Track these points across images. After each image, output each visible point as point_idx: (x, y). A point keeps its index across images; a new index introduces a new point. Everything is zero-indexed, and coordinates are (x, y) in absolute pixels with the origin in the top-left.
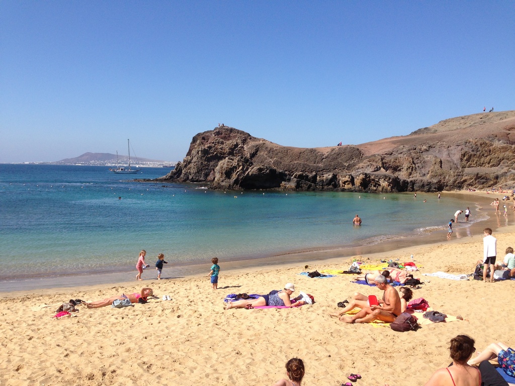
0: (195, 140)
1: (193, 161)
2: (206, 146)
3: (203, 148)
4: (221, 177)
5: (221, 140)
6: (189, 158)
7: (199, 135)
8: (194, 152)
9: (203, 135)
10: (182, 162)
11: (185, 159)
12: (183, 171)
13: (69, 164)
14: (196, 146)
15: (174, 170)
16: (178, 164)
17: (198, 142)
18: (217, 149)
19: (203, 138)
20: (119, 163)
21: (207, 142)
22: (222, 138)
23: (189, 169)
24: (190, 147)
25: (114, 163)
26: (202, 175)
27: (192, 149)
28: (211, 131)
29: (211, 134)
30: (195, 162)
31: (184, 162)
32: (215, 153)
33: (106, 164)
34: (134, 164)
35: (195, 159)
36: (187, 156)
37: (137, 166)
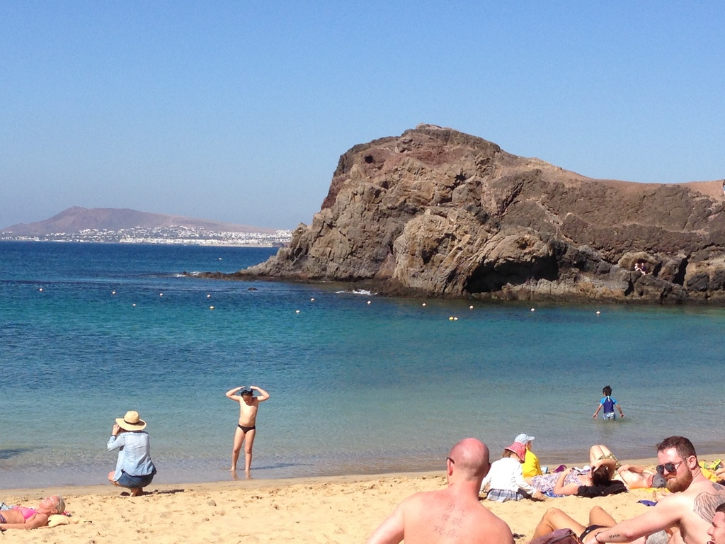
0: (345, 164)
1: (338, 223)
2: (376, 180)
3: (368, 185)
4: (411, 266)
5: (418, 164)
6: (329, 213)
7: (357, 149)
8: (342, 197)
9: (368, 152)
10: (310, 227)
11: (318, 216)
12: (312, 251)
14: (347, 181)
15: (288, 250)
16: (300, 232)
17: (354, 168)
18: (405, 189)
19: (369, 159)
20: (157, 236)
21: (380, 168)
22: (420, 158)
23: (329, 243)
24: (333, 184)
25: (141, 236)
26: (366, 262)
27: (339, 189)
28: (390, 139)
29: (392, 147)
30: (346, 226)
31: (314, 225)
32: (402, 199)
33: (119, 238)
34: (195, 238)
35: (343, 219)
36: (323, 208)
37: (202, 242)
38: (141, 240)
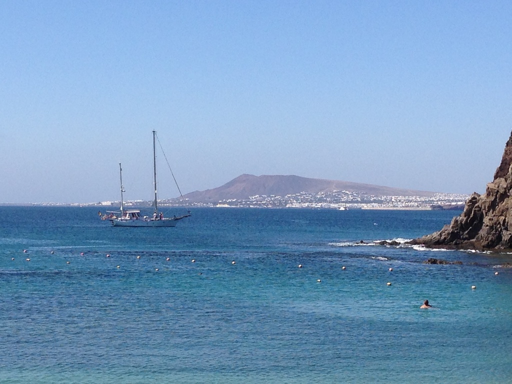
6: (503, 184)
10: (483, 196)
11: (492, 186)
12: (486, 220)
13: (199, 205)
15: (462, 218)
16: (473, 201)
20: (321, 200)
24: (506, 153)
25: (307, 201)
31: (488, 195)
34: (357, 202)
36: (496, 177)
37: (365, 207)
38: (306, 204)
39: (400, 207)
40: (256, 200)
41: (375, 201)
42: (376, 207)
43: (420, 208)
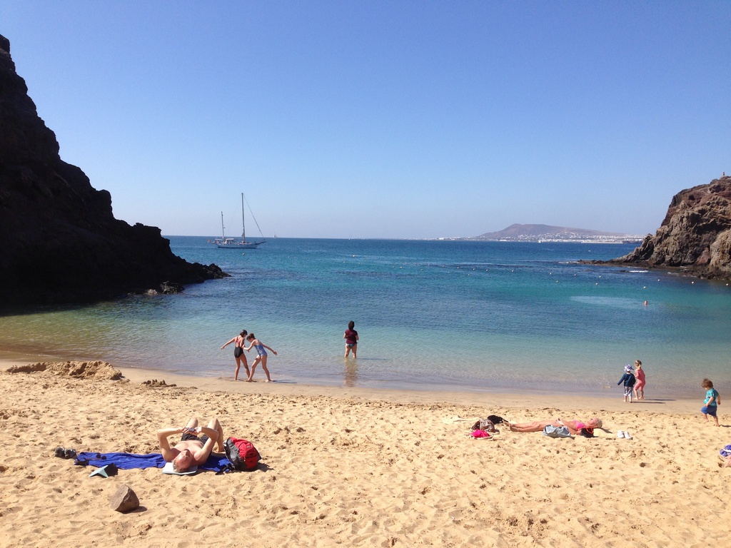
0: (676, 200)
1: (672, 233)
2: (696, 209)
3: (691, 212)
4: (722, 259)
5: (723, 199)
6: (666, 228)
7: (683, 192)
8: (674, 219)
9: (692, 193)
10: (654, 235)
11: (660, 230)
12: (656, 249)
13: (491, 240)
14: (678, 210)
15: (641, 248)
16: (648, 238)
17: (682, 203)
18: (715, 213)
19: (692, 198)
20: (558, 238)
21: (698, 203)
22: (724, 196)
23: (665, 245)
24: (669, 211)
25: (550, 238)
26: (689, 255)
27: (672, 215)
28: (705, 186)
29: (706, 190)
30: (676, 235)
31: (657, 235)
32: (712, 220)
33: (538, 239)
34: (579, 239)
35: (675, 231)
36: (662, 225)
37: (583, 241)
38: (549, 240)
39: (604, 242)
40: (522, 238)
41: (589, 239)
42: (590, 241)
43: (616, 243)
